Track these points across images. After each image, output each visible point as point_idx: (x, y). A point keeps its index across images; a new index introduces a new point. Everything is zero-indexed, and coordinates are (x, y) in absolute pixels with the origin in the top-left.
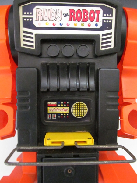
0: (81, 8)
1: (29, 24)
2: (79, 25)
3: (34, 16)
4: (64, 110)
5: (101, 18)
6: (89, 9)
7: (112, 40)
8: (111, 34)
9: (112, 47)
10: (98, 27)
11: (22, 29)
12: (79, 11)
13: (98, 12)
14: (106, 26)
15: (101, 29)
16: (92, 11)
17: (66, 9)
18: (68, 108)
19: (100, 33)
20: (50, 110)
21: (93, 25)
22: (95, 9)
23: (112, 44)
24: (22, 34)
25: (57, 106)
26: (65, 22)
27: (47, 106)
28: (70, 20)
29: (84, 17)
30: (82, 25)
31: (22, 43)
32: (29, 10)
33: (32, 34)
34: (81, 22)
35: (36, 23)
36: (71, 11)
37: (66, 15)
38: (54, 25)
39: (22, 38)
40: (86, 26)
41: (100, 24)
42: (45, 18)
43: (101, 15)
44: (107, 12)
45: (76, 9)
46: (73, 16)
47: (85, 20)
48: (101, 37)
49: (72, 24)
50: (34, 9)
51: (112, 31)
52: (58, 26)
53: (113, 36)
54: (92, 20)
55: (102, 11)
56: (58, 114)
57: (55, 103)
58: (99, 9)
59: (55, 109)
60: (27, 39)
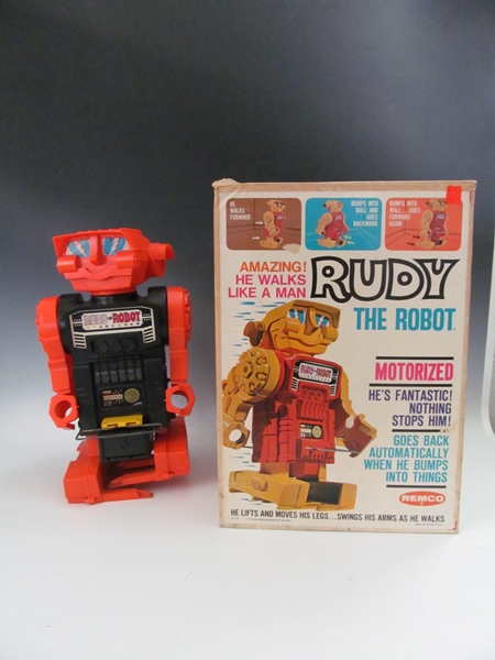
0: (123, 312)
1: (79, 329)
2: (123, 325)
3: (83, 322)
4: (119, 397)
6: (129, 312)
7: (154, 333)
8: (152, 329)
9: (155, 339)
10: (140, 325)
11: (74, 333)
12: (121, 314)
13: (138, 313)
14: (146, 323)
15: (142, 327)
16: (132, 313)
17: (110, 314)
18: (121, 395)
19: (142, 330)
20: (106, 398)
21: (135, 324)
22: (134, 311)
23: (154, 337)
24: (74, 337)
25: (111, 394)
26: (110, 324)
27: (102, 395)
28: (114, 322)
29: (126, 319)
30: (125, 325)
31: (75, 344)
32: (78, 317)
33: (83, 336)
34: (124, 323)
35: (85, 328)
36: (114, 315)
37: (110, 318)
38: (100, 327)
39: (74, 340)
40: (129, 325)
41: (141, 323)
42: (92, 323)
43: (140, 316)
44: (146, 312)
45: (118, 313)
46: (117, 319)
47: (127, 321)
48: (144, 333)
49: (116, 325)
50: (82, 317)
51: (153, 326)
52: (104, 327)
53: (154, 330)
54: (133, 320)
55: (141, 312)
56: (113, 401)
57: (110, 392)
58: (138, 311)
59: (111, 397)
60: (79, 340)
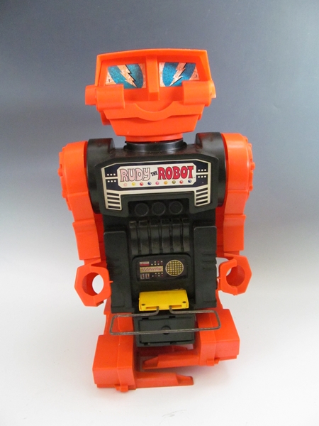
0: (171, 166)
1: (113, 186)
2: (170, 182)
3: (119, 178)
4: (158, 269)
5: (194, 173)
6: (180, 166)
7: (209, 195)
8: (206, 189)
9: (209, 202)
10: (192, 183)
11: (106, 191)
12: (169, 169)
13: (191, 168)
14: (201, 181)
15: (195, 185)
16: (184, 168)
17: (154, 168)
18: (162, 267)
19: (194, 189)
20: (142, 270)
21: (185, 182)
22: (186, 165)
23: (209, 199)
24: (106, 196)
25: (150, 265)
26: (154, 180)
27: (138, 267)
28: (159, 178)
29: (175, 174)
30: (173, 183)
31: (107, 205)
32: (112, 171)
33: (118, 195)
34: (172, 180)
35: (121, 185)
36: (160, 169)
37: (154, 173)
38: (141, 184)
39: (107, 200)
40: (177, 183)
41: (194, 180)
42: (131, 178)
43: (194, 172)
44: (201, 166)
45: (165, 166)
46: (162, 174)
47: (176, 178)
48: (196, 193)
49: (162, 183)
50: (118, 170)
51: (208, 186)
52: (146, 185)
53: (209, 191)
54: (184, 176)
55: (195, 167)
56: (151, 274)
57: (148, 263)
58: (192, 164)
59: (148, 269)
60: (112, 200)
